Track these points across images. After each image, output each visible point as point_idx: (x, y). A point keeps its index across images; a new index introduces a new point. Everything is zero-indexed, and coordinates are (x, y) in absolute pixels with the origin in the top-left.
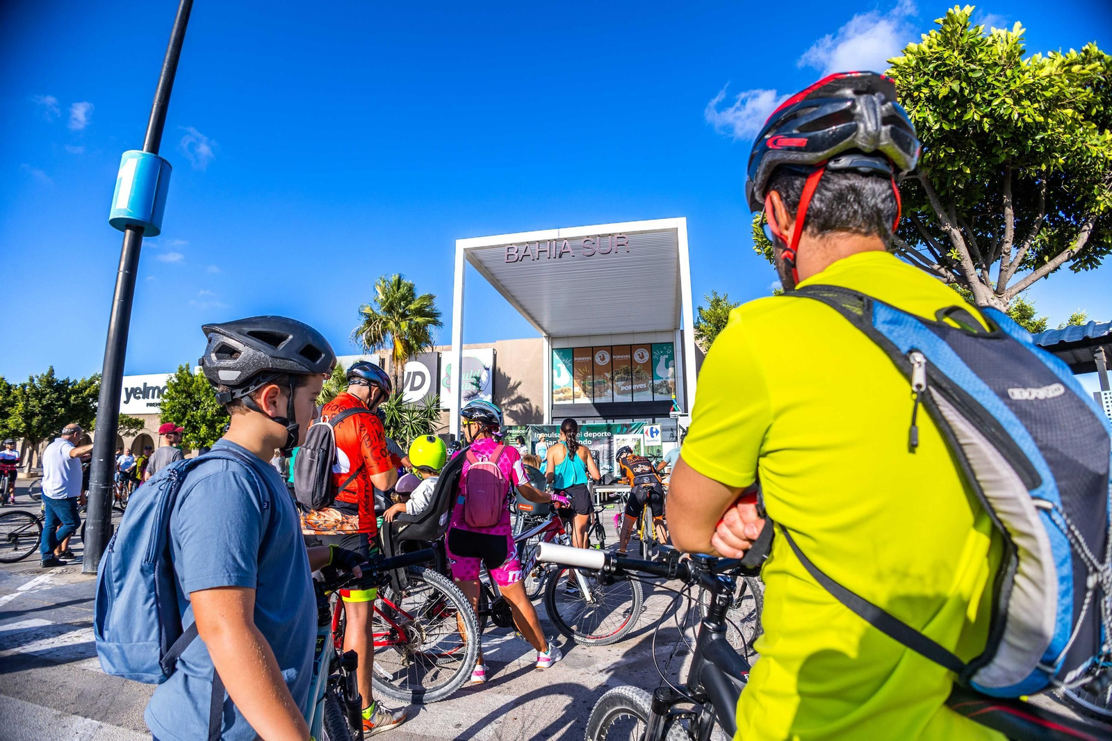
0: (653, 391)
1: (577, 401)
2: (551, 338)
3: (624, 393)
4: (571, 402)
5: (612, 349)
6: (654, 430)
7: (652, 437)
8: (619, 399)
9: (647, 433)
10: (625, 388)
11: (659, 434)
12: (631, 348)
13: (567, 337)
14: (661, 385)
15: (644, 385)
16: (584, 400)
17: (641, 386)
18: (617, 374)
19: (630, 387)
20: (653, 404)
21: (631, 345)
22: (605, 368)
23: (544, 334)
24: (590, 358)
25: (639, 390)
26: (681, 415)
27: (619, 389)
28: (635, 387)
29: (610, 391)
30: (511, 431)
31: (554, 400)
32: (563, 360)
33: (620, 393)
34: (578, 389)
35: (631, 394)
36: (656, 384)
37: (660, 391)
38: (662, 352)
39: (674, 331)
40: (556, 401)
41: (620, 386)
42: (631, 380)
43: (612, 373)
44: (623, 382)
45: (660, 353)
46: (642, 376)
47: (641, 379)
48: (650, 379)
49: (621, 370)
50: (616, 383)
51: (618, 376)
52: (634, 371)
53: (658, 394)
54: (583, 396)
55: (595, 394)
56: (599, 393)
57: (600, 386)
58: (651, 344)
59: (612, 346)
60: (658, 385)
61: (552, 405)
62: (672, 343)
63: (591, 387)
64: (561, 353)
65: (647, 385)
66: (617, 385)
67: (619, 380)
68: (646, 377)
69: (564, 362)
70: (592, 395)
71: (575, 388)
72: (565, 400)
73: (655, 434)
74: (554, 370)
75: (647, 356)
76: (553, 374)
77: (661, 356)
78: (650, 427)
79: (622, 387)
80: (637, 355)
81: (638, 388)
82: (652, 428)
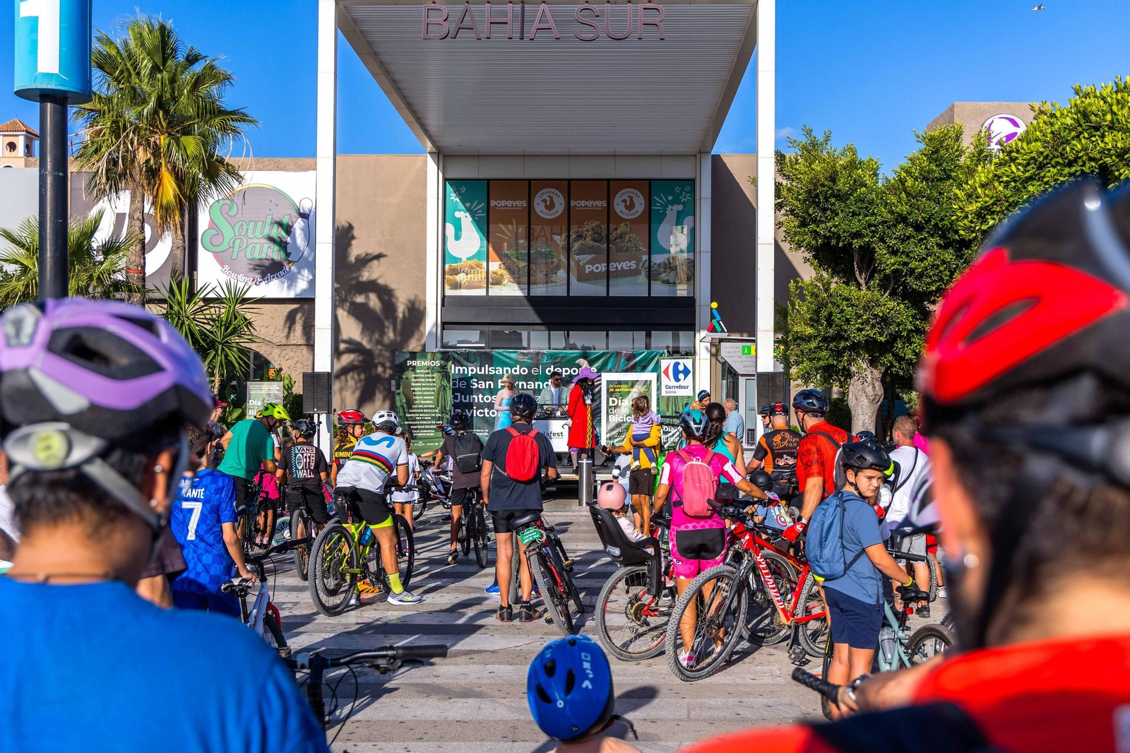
0: (651, 277)
1: (495, 291)
2: (442, 156)
3: (592, 277)
4: (482, 292)
5: (569, 187)
6: (681, 368)
7: (677, 380)
8: (581, 289)
9: (666, 372)
10: (593, 268)
12: (609, 187)
14: (665, 266)
15: (633, 264)
16: (510, 289)
17: (625, 265)
18: (579, 238)
19: (603, 267)
20: (650, 302)
21: (609, 180)
22: (553, 226)
23: (429, 145)
24: (524, 204)
25: (622, 274)
27: (581, 269)
29: (562, 273)
30: (414, 363)
31: (447, 287)
32: (468, 205)
33: (583, 277)
34: (498, 267)
35: (606, 280)
36: (655, 264)
37: (663, 276)
38: (670, 198)
39: (698, 156)
40: (452, 289)
41: (584, 264)
42: (606, 252)
43: (569, 236)
44: (590, 256)
45: (667, 199)
46: (629, 244)
47: (626, 251)
48: (644, 253)
49: (587, 231)
50: (577, 257)
51: (580, 242)
52: (613, 235)
53: (659, 282)
54: (506, 280)
55: (532, 278)
56: (540, 276)
57: (544, 261)
58: (650, 180)
59: (569, 181)
60: (659, 265)
61: (444, 297)
62: (693, 181)
63: (526, 264)
64: (463, 190)
65: (637, 264)
66: (578, 262)
67: (581, 251)
68: (637, 248)
69: (469, 210)
70: (525, 279)
71: (490, 263)
72: (469, 287)
73: (681, 376)
74: (448, 225)
75: (641, 204)
76: (447, 233)
77: (670, 207)
78: (673, 361)
79: (587, 266)
80: (620, 202)
81: (619, 269)
82: (676, 365)
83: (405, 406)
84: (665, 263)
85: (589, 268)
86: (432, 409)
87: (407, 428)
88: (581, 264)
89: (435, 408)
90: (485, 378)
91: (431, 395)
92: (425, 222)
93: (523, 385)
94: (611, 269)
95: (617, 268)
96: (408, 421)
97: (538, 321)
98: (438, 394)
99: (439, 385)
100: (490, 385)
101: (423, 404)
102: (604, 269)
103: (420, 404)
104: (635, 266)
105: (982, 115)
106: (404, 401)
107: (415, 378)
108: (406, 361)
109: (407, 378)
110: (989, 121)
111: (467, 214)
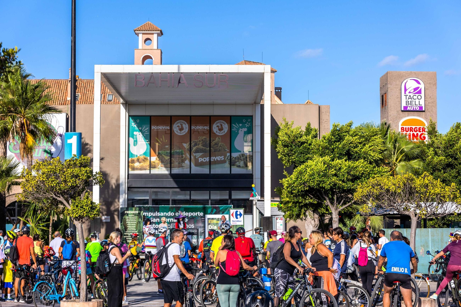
0: (231, 164)
1: (154, 171)
2: (127, 104)
3: (202, 164)
4: (147, 172)
5: (191, 119)
6: (238, 213)
7: (237, 218)
8: (196, 170)
9: (232, 215)
10: (203, 160)
11: (242, 216)
12: (210, 120)
13: (145, 105)
14: (239, 158)
15: (222, 158)
16: (162, 170)
17: (218, 158)
18: (196, 145)
19: (207, 159)
20: (231, 176)
21: (210, 116)
22: (182, 139)
23: (121, 101)
24: (168, 128)
25: (217, 162)
26: (258, 201)
27: (196, 160)
28: (213, 158)
29: (187, 162)
30: (128, 212)
31: (130, 169)
32: (140, 128)
33: (197, 164)
34: (155, 159)
35: (209, 166)
36: (233, 157)
37: (237, 163)
38: (241, 125)
39: (254, 104)
40: (132, 170)
41: (198, 158)
42: (209, 152)
43: (190, 144)
44: (201, 154)
45: (239, 125)
46: (220, 148)
47: (219, 151)
48: (228, 152)
49: (200, 141)
50: (194, 154)
51: (196, 147)
52: (213, 143)
53: (235, 167)
54: (159, 166)
55: (172, 165)
56: (176, 164)
57: (178, 156)
58: (231, 116)
59: (191, 116)
60: (235, 158)
61: (128, 174)
62: (252, 116)
63: (169, 158)
64: (138, 121)
65: (224, 158)
66: (195, 157)
67: (197, 151)
68: (224, 150)
69: (141, 131)
70: (169, 165)
71: (151, 157)
72: (141, 169)
73: (239, 216)
74: (131, 139)
75: (226, 128)
76: (130, 143)
77: (240, 129)
78: (235, 210)
79: (200, 159)
80: (216, 127)
81: (216, 160)
82: (237, 212)
83: (124, 230)
84: (238, 157)
85: (200, 160)
86: (135, 231)
87: (125, 239)
88: (197, 158)
89: (136, 231)
90: (156, 217)
91: (134, 225)
92: (119, 138)
93: (172, 220)
94: (211, 160)
95: (214, 159)
96: (125, 236)
97: (176, 186)
98: (137, 225)
99: (138, 221)
100: (158, 220)
101: (131, 229)
102: (208, 160)
103: (130, 229)
104: (223, 159)
105: (402, 77)
106: (124, 228)
107: (128, 218)
108: (124, 211)
109: (125, 218)
110: (405, 81)
111: (140, 133)
